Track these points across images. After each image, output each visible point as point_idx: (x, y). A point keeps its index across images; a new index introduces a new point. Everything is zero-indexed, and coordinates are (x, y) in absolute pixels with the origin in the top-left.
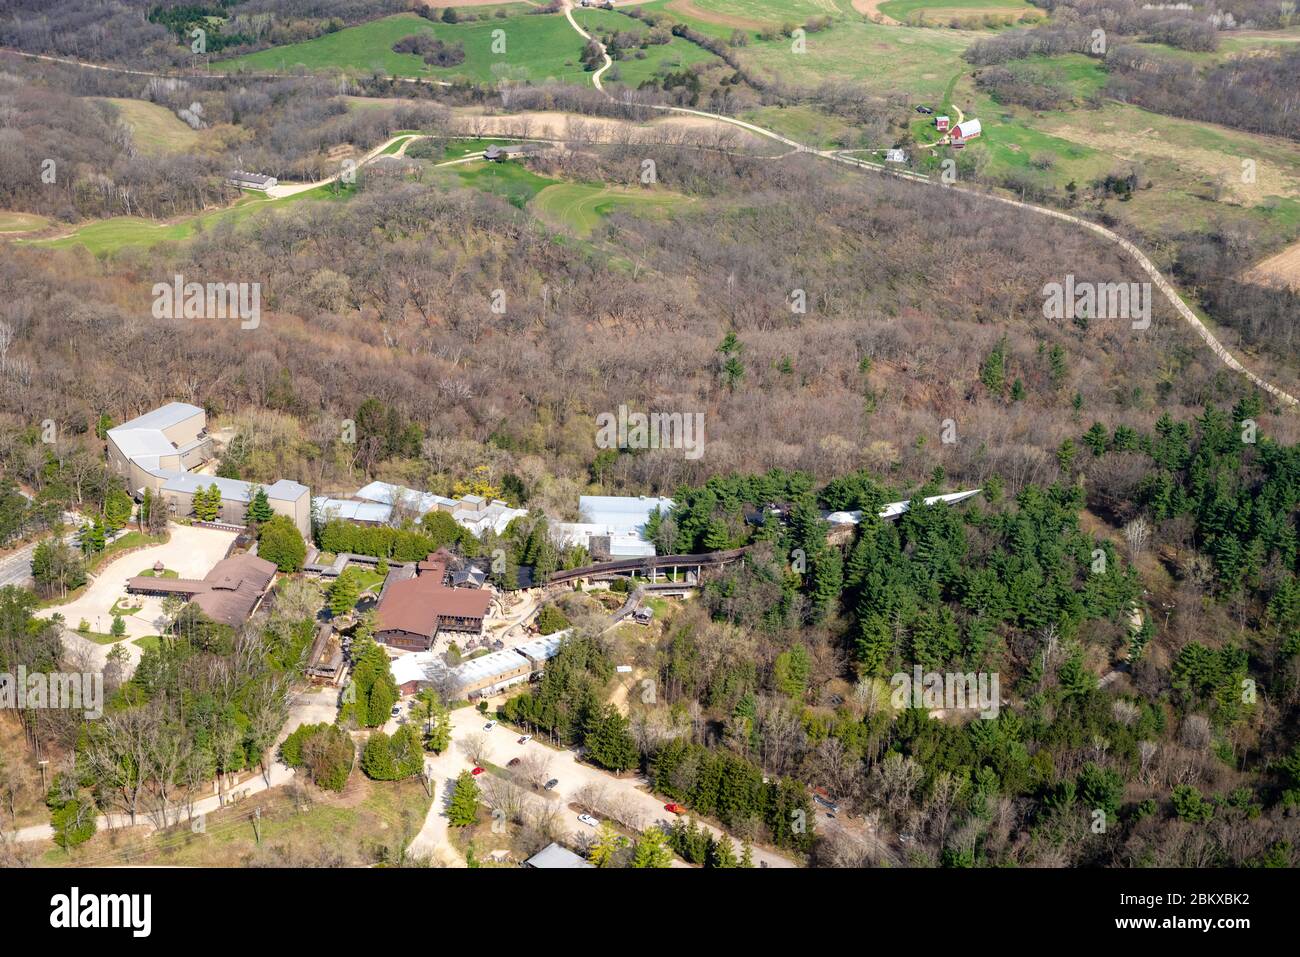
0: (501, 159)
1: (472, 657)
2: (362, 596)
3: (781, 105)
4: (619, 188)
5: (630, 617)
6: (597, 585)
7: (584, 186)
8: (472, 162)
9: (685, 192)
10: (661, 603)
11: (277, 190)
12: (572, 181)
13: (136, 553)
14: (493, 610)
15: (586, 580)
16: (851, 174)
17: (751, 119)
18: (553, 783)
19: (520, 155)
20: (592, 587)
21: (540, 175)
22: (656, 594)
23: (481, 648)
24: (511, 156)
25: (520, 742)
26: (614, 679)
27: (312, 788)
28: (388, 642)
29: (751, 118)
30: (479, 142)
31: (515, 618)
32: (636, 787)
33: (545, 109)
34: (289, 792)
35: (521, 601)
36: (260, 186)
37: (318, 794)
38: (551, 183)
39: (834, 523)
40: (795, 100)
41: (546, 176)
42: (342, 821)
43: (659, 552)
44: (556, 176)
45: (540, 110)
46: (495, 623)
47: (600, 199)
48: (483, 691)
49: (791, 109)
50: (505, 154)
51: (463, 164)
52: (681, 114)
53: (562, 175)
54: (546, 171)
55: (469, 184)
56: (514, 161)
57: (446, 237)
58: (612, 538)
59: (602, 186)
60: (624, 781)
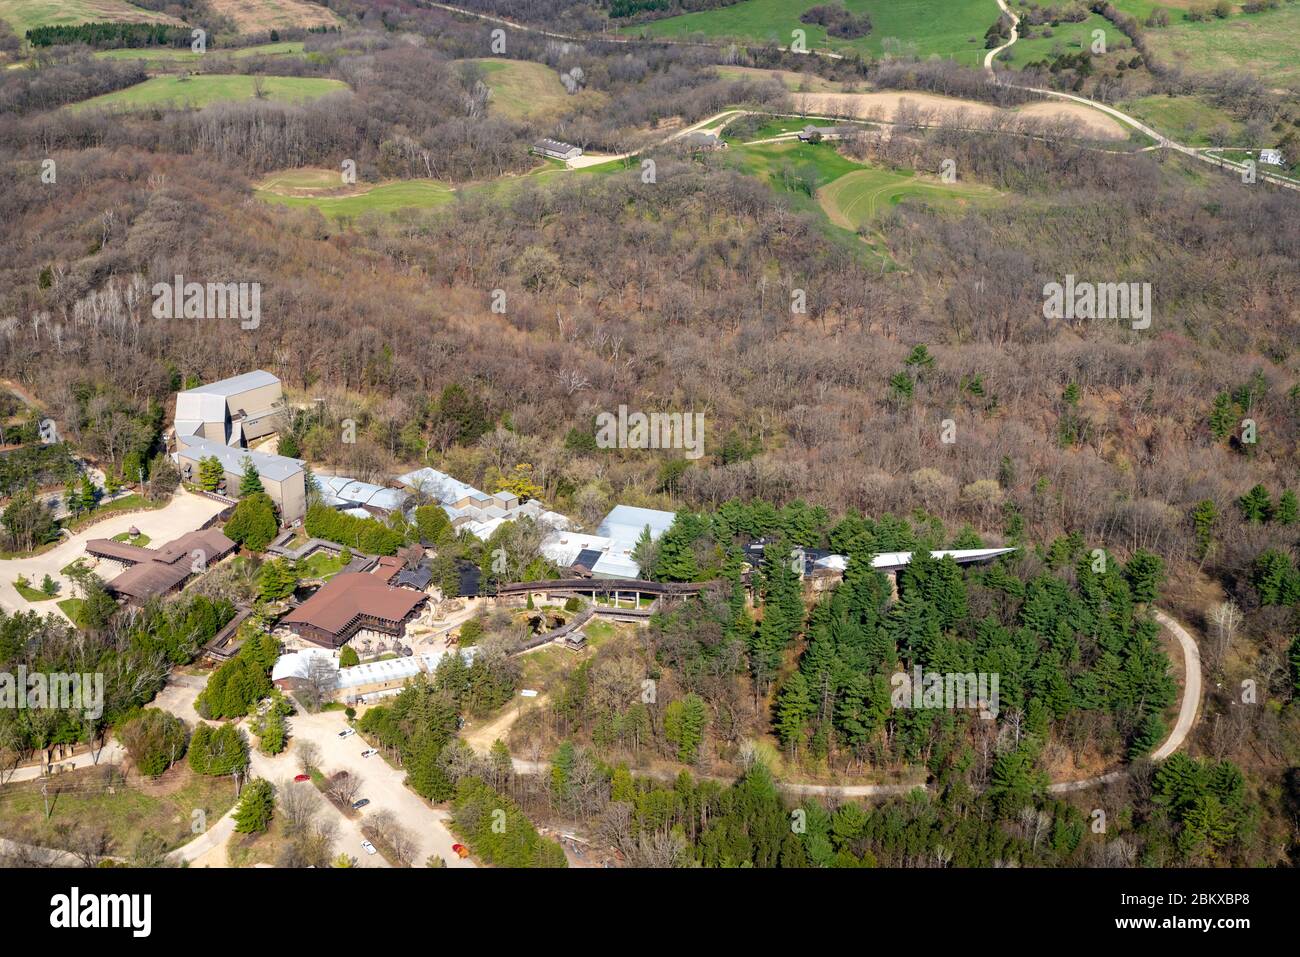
0: (814, 140)
1: (377, 659)
2: (312, 583)
3: (1170, 94)
4: (928, 177)
5: (562, 640)
6: (556, 602)
7: (892, 174)
8: (784, 142)
9: (997, 186)
10: (608, 628)
11: (578, 161)
12: (881, 167)
13: (128, 515)
14: (424, 613)
15: (544, 595)
16: (1208, 175)
17: (1127, 109)
18: (365, 802)
19: (836, 137)
20: (549, 603)
21: (850, 159)
22: (609, 619)
23: (391, 652)
24: (825, 137)
25: (363, 754)
26: (512, 703)
27: (134, 771)
28: (302, 634)
29: (1128, 107)
30: (803, 120)
31: (441, 626)
32: (441, 821)
33: (906, 88)
34: (110, 772)
35: (462, 608)
36: (563, 156)
37: (135, 778)
38: (859, 167)
39: (819, 566)
40: (1188, 90)
41: (857, 161)
42: (141, 809)
43: (642, 574)
44: (867, 162)
45: (901, 90)
46: (421, 628)
47: (902, 188)
48: (364, 697)
49: (1180, 100)
50: (819, 136)
51: (772, 143)
52: (1057, 100)
53: (872, 160)
54: (858, 155)
55: (768, 164)
56: (827, 143)
57: (695, 220)
58: (604, 553)
59: (910, 174)
60: (436, 812)
